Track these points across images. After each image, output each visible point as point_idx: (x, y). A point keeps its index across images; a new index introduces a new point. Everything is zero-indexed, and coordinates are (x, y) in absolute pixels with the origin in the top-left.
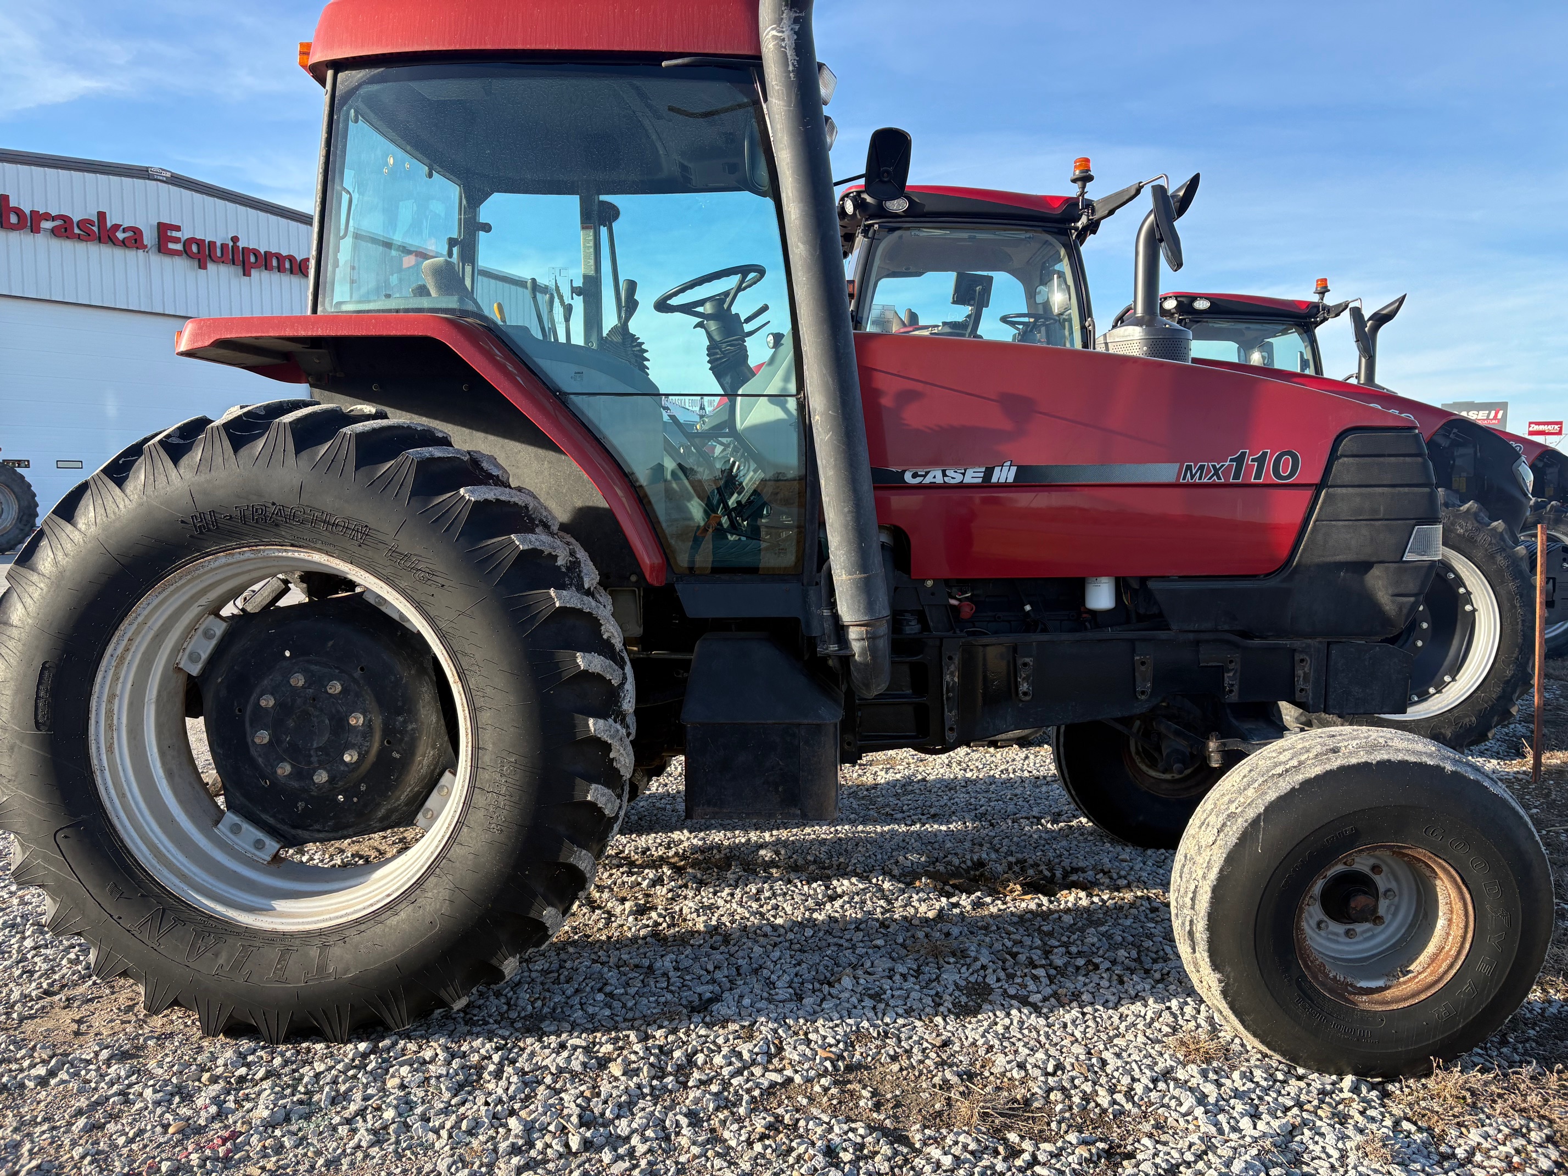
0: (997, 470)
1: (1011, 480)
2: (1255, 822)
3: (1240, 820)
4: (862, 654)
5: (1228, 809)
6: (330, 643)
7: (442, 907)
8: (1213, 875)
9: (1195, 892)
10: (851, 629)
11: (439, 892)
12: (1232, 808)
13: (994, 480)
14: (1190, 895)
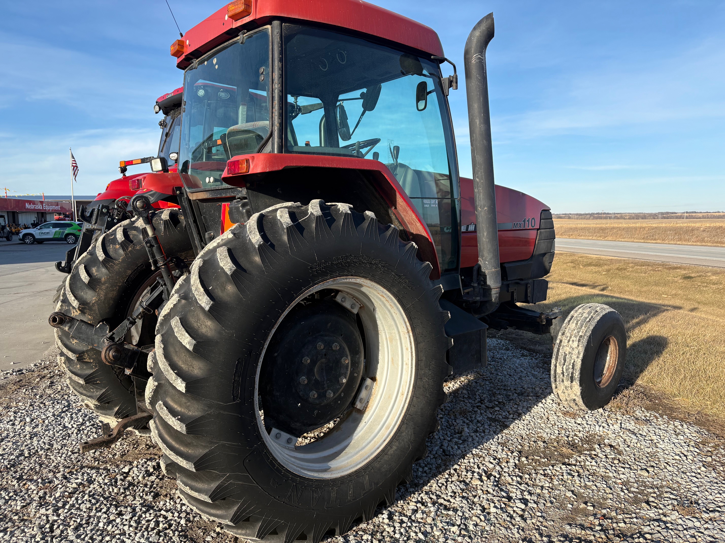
0: (470, 226)
1: (473, 230)
2: (590, 336)
3: (585, 337)
4: (495, 299)
5: (579, 334)
6: (329, 324)
7: (411, 437)
8: (581, 356)
9: (573, 364)
10: (493, 290)
11: (408, 431)
12: (580, 334)
13: (469, 230)
14: (572, 364)
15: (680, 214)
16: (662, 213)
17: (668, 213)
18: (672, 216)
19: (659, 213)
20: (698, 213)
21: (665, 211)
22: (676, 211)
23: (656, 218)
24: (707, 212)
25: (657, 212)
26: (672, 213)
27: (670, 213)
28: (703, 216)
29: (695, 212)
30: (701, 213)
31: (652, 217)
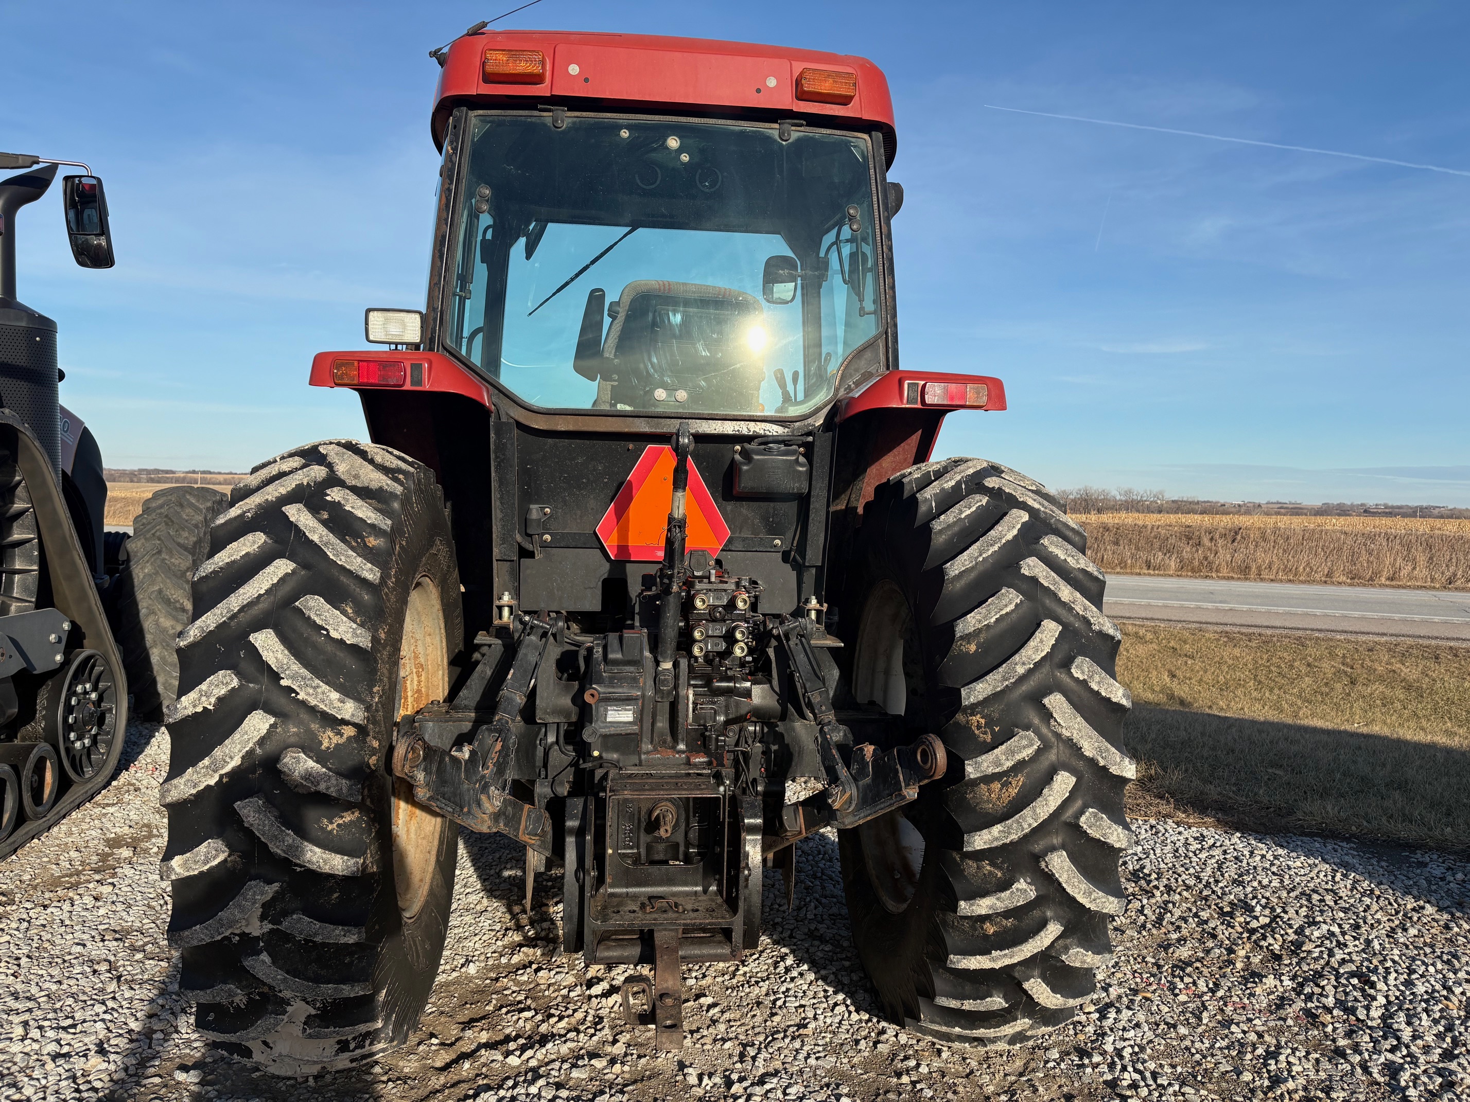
15: (182, 475)
16: (148, 472)
17: (157, 471)
18: (168, 478)
19: (141, 471)
20: (214, 473)
21: (152, 468)
22: (174, 469)
23: (135, 479)
24: (231, 473)
25: (136, 468)
26: (167, 472)
27: (163, 471)
28: (225, 480)
29: (210, 473)
30: (220, 473)
31: (128, 479)
